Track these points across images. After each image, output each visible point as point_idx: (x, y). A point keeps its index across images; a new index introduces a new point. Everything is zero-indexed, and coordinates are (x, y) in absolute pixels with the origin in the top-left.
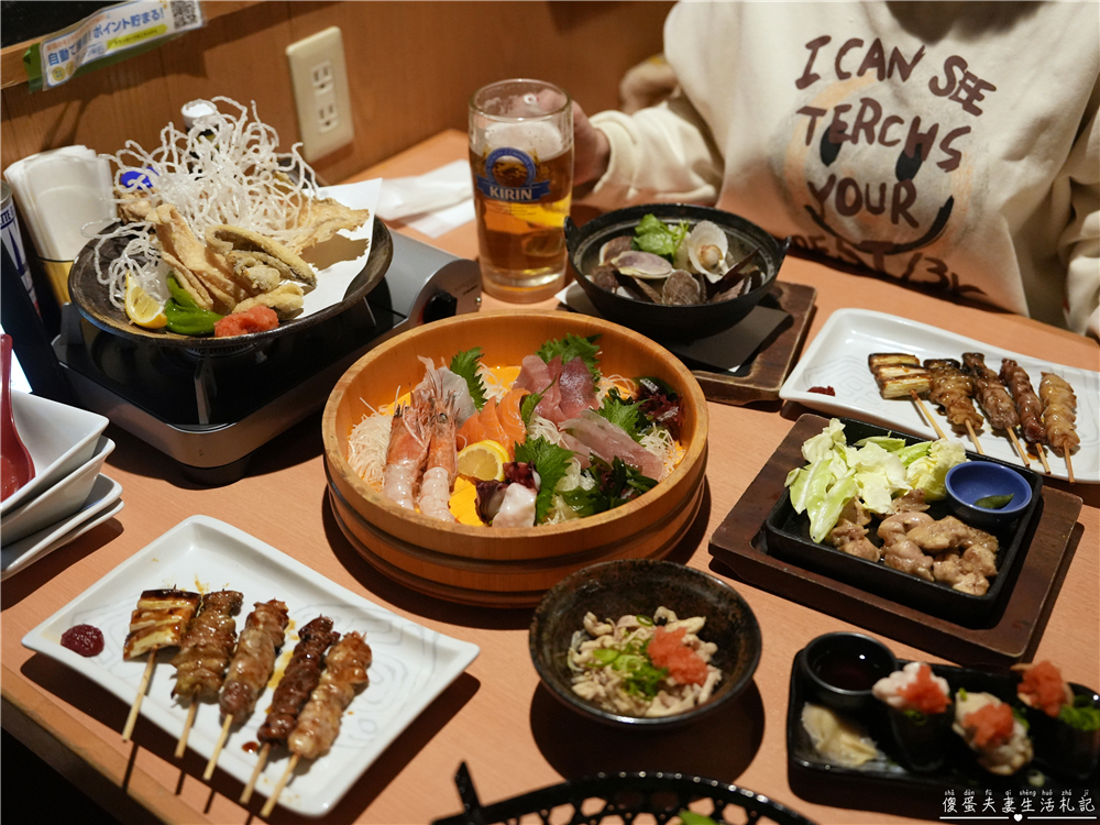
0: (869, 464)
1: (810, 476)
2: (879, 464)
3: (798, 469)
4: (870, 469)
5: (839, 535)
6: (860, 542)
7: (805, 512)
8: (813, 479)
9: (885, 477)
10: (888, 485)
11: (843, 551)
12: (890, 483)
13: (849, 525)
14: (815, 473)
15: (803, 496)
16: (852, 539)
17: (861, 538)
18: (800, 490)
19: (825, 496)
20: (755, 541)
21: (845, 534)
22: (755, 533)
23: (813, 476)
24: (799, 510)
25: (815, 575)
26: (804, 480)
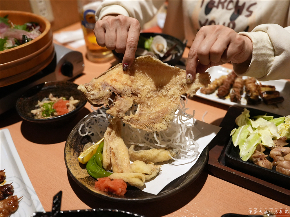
0: (263, 127)
1: (240, 132)
2: (266, 126)
3: (235, 129)
4: (263, 129)
5: (255, 157)
6: (264, 160)
7: (238, 146)
8: (241, 133)
9: (269, 132)
10: (271, 135)
11: (258, 165)
12: (272, 134)
13: (259, 153)
14: (242, 130)
15: (237, 140)
16: (261, 159)
17: (265, 159)
18: (236, 137)
19: (246, 140)
20: (219, 159)
21: (257, 157)
22: (219, 156)
23: (241, 132)
24: (235, 145)
25: (247, 175)
26: (238, 133)
